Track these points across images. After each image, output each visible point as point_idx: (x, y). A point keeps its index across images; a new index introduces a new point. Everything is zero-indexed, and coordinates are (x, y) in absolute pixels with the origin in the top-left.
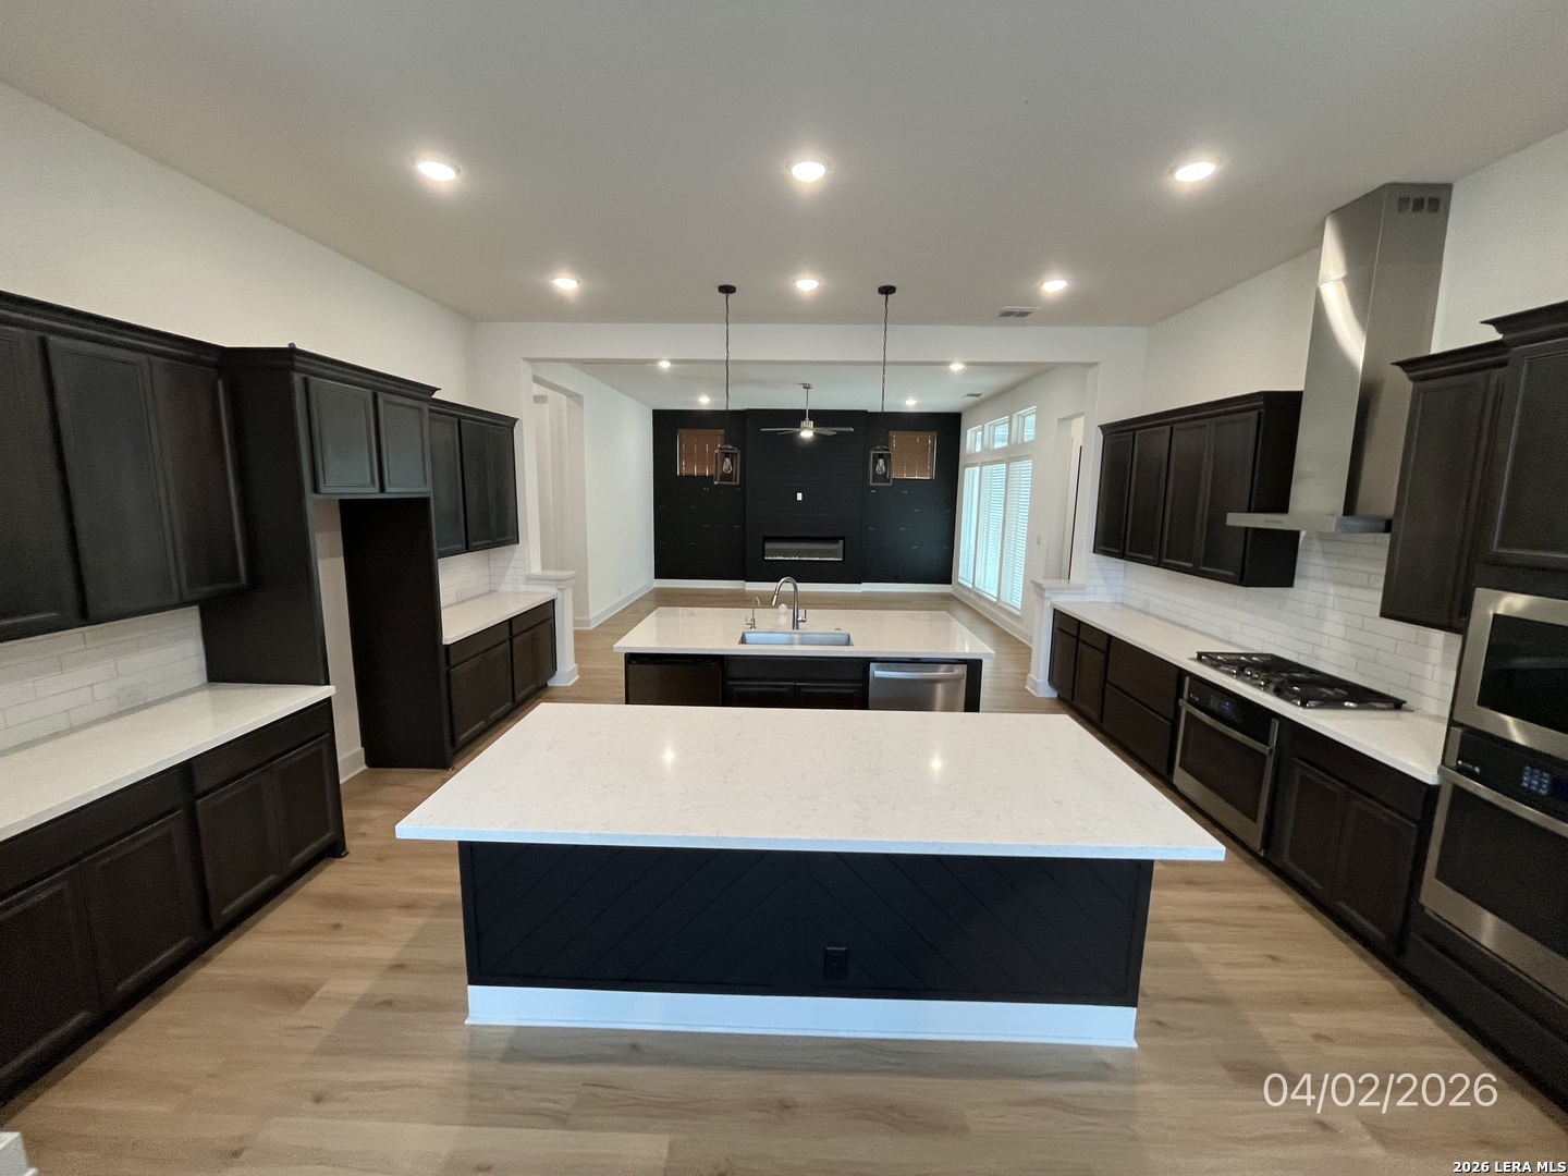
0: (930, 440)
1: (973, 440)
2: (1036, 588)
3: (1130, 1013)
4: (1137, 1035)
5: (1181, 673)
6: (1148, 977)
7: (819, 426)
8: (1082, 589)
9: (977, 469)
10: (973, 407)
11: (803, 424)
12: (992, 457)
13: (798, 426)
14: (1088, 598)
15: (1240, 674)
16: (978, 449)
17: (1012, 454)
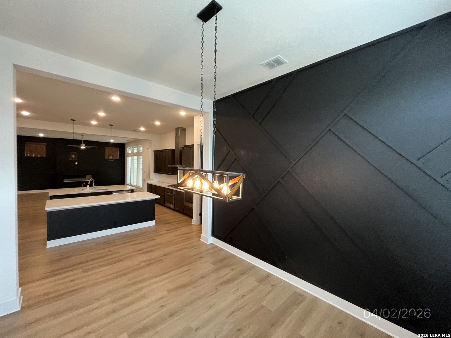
0: (117, 150)
1: (129, 150)
2: (144, 180)
3: (154, 221)
4: (155, 224)
5: (165, 188)
6: (156, 217)
7: (87, 146)
8: (152, 180)
9: (130, 157)
10: (128, 143)
11: (82, 145)
12: (133, 155)
13: (80, 145)
14: (154, 181)
15: (171, 187)
16: (130, 152)
17: (138, 154)
